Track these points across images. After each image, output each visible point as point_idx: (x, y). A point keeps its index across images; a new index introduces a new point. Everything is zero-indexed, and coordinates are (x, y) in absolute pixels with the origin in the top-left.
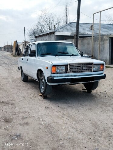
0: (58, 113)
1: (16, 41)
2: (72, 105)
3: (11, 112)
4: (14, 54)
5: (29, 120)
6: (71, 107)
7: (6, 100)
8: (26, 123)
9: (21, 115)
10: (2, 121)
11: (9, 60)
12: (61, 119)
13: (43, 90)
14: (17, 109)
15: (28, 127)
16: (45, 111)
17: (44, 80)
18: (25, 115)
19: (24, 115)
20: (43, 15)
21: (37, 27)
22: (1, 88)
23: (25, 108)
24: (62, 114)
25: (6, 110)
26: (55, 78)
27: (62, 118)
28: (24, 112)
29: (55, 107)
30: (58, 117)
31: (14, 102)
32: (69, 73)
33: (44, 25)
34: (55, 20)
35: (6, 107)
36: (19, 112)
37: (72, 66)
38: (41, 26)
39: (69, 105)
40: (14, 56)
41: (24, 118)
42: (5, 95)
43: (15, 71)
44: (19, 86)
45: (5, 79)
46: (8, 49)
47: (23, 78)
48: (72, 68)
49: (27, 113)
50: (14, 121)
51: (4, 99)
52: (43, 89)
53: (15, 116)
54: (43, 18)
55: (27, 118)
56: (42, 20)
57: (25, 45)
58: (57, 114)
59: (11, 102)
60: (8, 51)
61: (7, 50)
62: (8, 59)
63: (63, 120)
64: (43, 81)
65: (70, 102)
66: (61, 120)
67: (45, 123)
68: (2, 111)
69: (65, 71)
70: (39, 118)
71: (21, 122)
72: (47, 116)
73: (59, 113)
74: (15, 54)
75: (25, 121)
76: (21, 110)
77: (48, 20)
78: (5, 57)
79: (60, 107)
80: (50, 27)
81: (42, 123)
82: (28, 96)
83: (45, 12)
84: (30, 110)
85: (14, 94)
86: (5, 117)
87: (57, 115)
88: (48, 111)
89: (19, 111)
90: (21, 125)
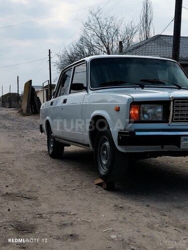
0: (149, 219)
1: (30, 81)
2: (182, 204)
3: (29, 213)
4: (24, 111)
5: (78, 230)
6: (179, 207)
7: (15, 191)
8: (71, 235)
9: (56, 219)
10: (10, 229)
11: (14, 122)
12: (160, 231)
13: (105, 168)
14: (44, 208)
15: (76, 243)
16: (116, 214)
17: (107, 144)
18: (66, 219)
19: (63, 219)
20: (93, 22)
21: (78, 49)
22: (2, 169)
23: (63, 205)
24: (159, 221)
25: (18, 210)
26: (137, 133)
27: (163, 229)
28: (62, 214)
29: (139, 207)
30: (151, 226)
31: (35, 195)
32: (172, 122)
33: (95, 44)
34: (120, 32)
35: (17, 203)
36: (52, 213)
37: (180, 104)
38: (88, 45)
39: (175, 204)
40: (24, 115)
41: (64, 225)
42: (12, 181)
43: (31, 139)
44: (43, 166)
45: (8, 153)
46: (10, 102)
47: (51, 151)
48: (180, 109)
49: (71, 215)
50: (39, 230)
51: (10, 188)
52: (106, 165)
53: (40, 221)
54: (94, 27)
55: (72, 224)
56: (90, 32)
57: (49, 91)
58: (146, 220)
59: (28, 195)
60: (10, 107)
61: (8, 104)
62: (13, 120)
63: (167, 233)
64: (105, 146)
65: (175, 197)
66: (161, 233)
67: (120, 236)
68: (9, 210)
69: (164, 119)
70: (102, 227)
71: (57, 232)
72: (121, 222)
73: (152, 219)
74: (28, 111)
75: (68, 231)
76: (55, 210)
77: (105, 33)
78: (5, 117)
79: (153, 208)
80: (107, 48)
81: (113, 236)
82: (68, 185)
83: (97, 16)
84: (78, 210)
85: (33, 180)
86: (17, 221)
87: (148, 223)
88: (123, 213)
89: (49, 211)
90: (58, 238)
